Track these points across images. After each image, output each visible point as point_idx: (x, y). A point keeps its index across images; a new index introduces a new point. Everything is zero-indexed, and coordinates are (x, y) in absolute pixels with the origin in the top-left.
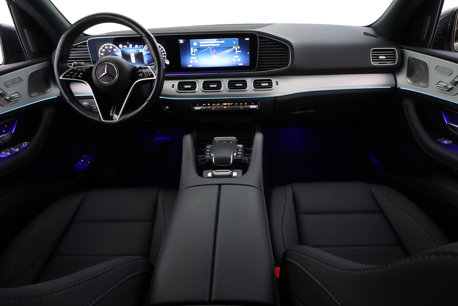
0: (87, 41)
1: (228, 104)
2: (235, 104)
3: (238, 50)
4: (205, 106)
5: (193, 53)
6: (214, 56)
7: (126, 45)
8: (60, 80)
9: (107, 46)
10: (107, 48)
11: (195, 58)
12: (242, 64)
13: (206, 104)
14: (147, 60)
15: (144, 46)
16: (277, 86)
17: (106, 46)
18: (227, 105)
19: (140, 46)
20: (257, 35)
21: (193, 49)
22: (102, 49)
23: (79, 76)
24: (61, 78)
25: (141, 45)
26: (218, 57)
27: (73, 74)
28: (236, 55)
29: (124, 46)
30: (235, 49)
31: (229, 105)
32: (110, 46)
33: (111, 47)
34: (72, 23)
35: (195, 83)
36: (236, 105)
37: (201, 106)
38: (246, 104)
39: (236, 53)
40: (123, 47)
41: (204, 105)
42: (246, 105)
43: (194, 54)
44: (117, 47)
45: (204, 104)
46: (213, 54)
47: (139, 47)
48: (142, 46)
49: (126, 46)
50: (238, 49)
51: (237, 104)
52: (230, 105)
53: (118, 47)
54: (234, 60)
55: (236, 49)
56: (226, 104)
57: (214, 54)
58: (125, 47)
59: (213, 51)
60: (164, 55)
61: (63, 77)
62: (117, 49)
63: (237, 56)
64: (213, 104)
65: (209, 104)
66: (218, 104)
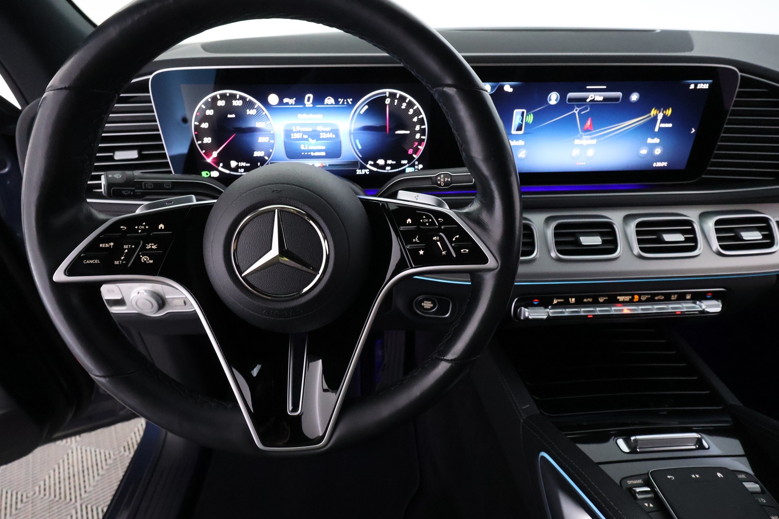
0: (151, 77)
1: (633, 298)
2: (656, 298)
3: (665, 120)
4: (559, 305)
5: (519, 128)
6: (584, 137)
7: (291, 98)
8: (58, 289)
9: (223, 97)
10: (221, 103)
11: (521, 143)
12: (665, 164)
13: (562, 300)
14: (360, 147)
15: (355, 102)
17: (219, 97)
18: (631, 301)
19: (341, 100)
20: (739, 74)
21: (520, 116)
22: (204, 107)
23: (144, 258)
24: (59, 276)
25: (345, 97)
26: (594, 142)
27: (117, 252)
28: (655, 134)
29: (286, 100)
30: (655, 118)
31: (636, 302)
32: (233, 97)
33: (237, 103)
34: (99, 21)
35: (530, 228)
36: (659, 301)
37: (546, 308)
38: (688, 297)
39: (657, 130)
40: (281, 102)
41: (555, 302)
42: (689, 300)
43: (521, 132)
44: (258, 104)
45: (557, 298)
46: (581, 133)
47: (337, 102)
48: (350, 101)
49: (292, 101)
50: (665, 116)
51: (663, 298)
52: (640, 301)
53: (265, 102)
54: (644, 152)
55: (660, 116)
56: (627, 298)
57: (586, 131)
58: (287, 104)
59: (583, 123)
60: (422, 132)
61: (69, 272)
62: (258, 109)
63: (657, 140)
64: (585, 300)
65: (573, 300)
66: (601, 300)
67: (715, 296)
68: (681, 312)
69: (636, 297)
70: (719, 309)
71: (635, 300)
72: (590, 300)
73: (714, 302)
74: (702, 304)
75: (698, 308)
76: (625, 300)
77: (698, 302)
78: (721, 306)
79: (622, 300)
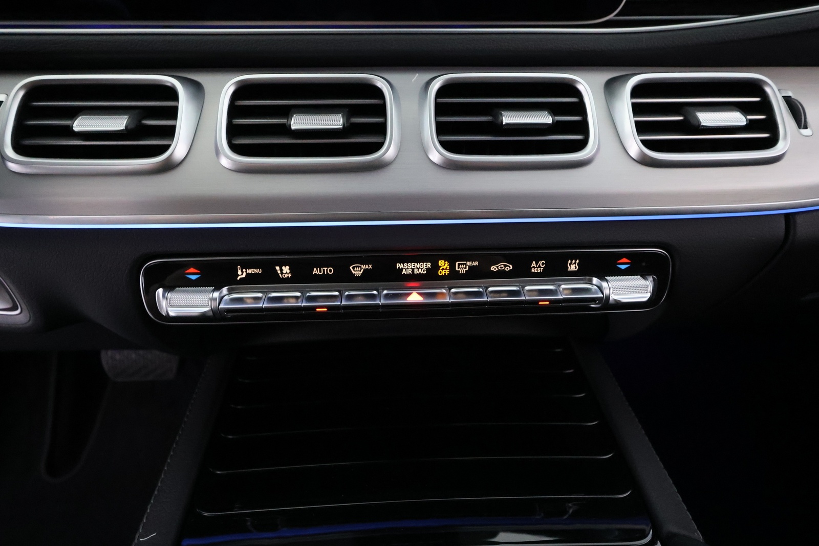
1: (436, 267)
2: (494, 268)
4: (249, 283)
16: (804, 132)
18: (432, 276)
31: (444, 278)
35: (172, 94)
36: (501, 274)
37: (218, 288)
38: (573, 267)
42: (573, 274)
45: (245, 266)
51: (510, 267)
52: (454, 275)
56: (422, 268)
64: (316, 271)
65: (286, 269)
66: (357, 271)
67: (638, 268)
68: (550, 301)
69: (444, 265)
70: (644, 296)
71: (442, 273)
72: (329, 270)
73: (636, 281)
74: (604, 284)
75: (597, 293)
76: (416, 272)
77: (595, 280)
78: (650, 289)
79: (410, 272)
